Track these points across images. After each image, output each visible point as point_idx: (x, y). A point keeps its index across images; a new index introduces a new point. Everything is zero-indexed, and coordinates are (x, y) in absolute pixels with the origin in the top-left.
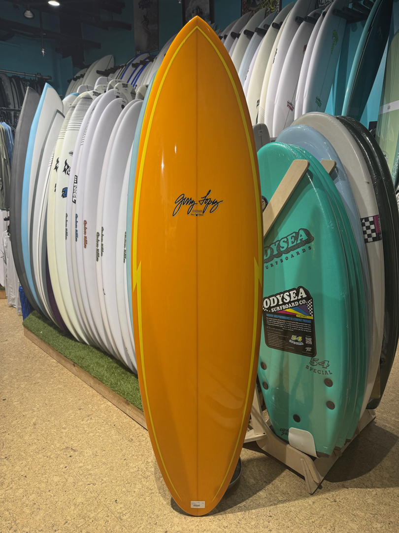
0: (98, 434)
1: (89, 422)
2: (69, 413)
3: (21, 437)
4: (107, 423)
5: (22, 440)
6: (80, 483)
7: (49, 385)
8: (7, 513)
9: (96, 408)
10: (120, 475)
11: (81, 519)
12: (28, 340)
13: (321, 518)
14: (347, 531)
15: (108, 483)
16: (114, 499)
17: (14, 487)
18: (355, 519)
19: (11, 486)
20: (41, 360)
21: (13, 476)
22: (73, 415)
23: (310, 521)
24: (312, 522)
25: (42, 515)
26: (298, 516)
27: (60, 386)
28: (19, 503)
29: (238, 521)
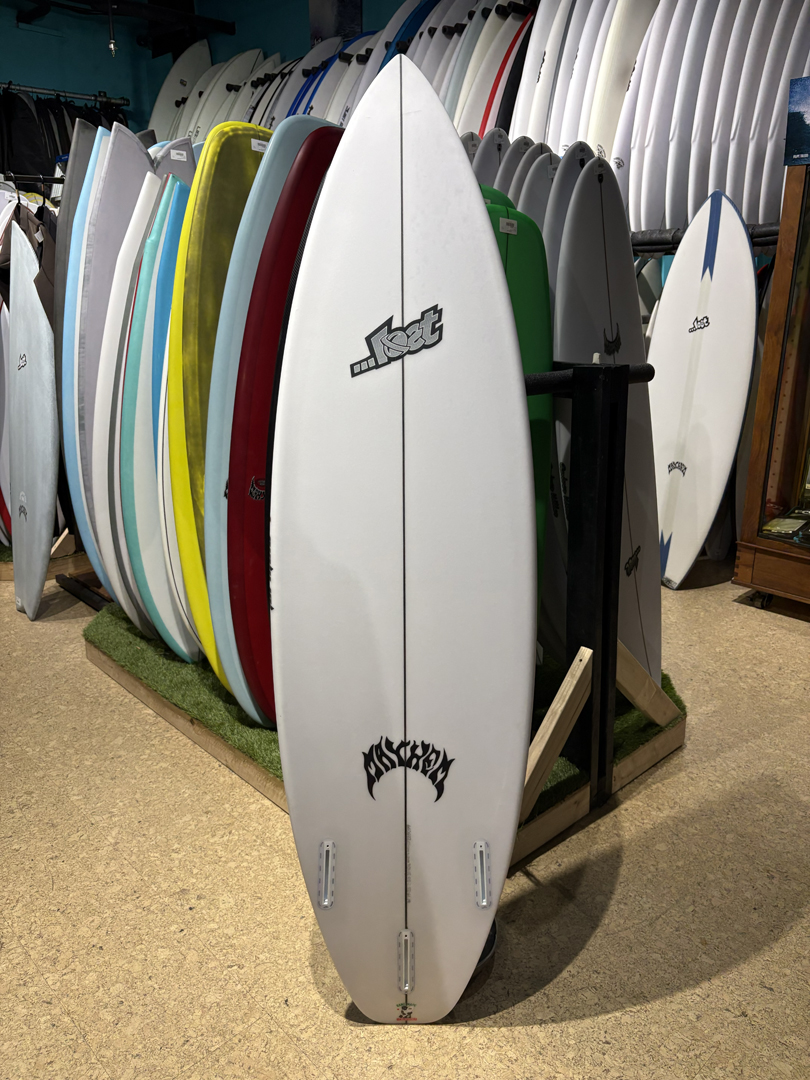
0: (245, 864)
1: (226, 838)
2: (185, 819)
3: (90, 868)
4: (263, 841)
5: (90, 875)
6: (212, 964)
7: (141, 762)
8: (66, 1019)
9: (240, 810)
10: (292, 950)
11: (215, 1036)
12: (95, 668)
13: (714, 1050)
14: (770, 1075)
15: (269, 965)
16: (282, 997)
17: (79, 968)
18: (787, 1053)
19: (72, 966)
20: (122, 709)
21: (76, 947)
22: (193, 823)
23: (692, 1054)
24: (695, 1055)
25: (137, 1025)
26: (666, 1043)
27: (164, 765)
28: (89, 1001)
29: (538, 1049)
